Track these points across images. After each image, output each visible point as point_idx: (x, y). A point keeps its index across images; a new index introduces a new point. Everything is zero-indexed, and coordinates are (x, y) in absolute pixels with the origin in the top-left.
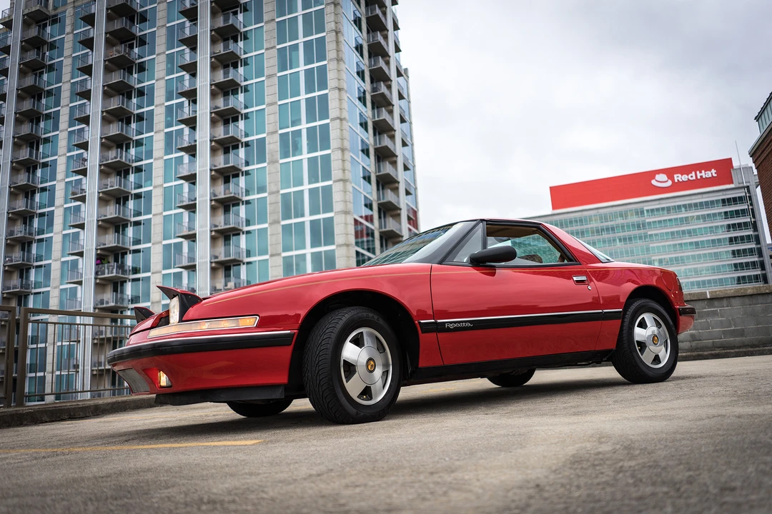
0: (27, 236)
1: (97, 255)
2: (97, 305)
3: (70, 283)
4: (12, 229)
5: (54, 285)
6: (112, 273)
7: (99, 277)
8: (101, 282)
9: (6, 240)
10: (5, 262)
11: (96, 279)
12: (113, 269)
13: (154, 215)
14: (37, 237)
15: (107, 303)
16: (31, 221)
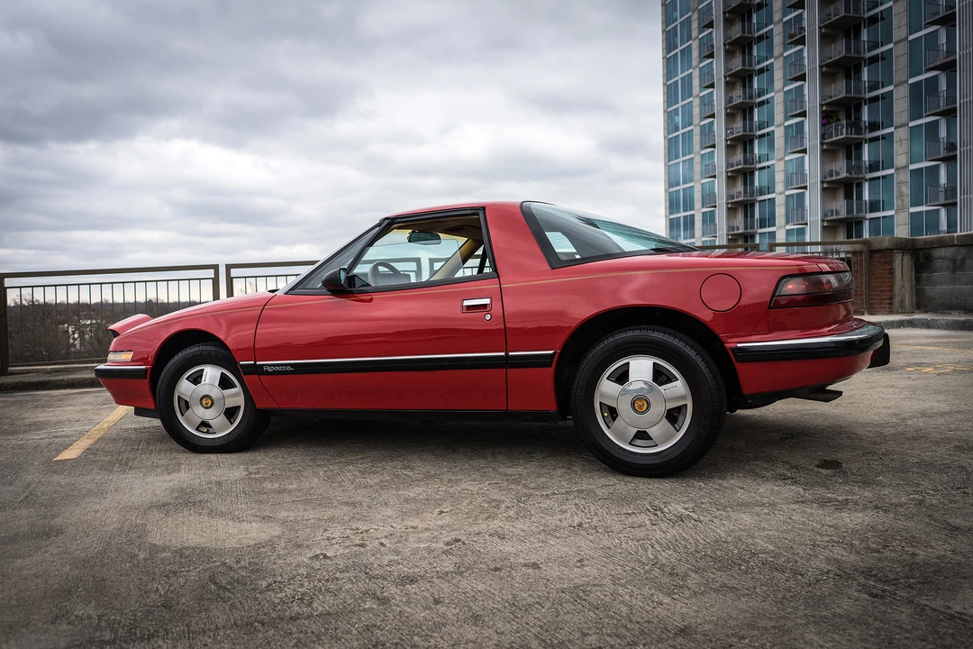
0: (747, 101)
1: (822, 112)
2: (825, 177)
3: (793, 153)
4: (730, 95)
5: (779, 157)
6: (842, 134)
7: (826, 141)
8: (830, 147)
9: (726, 109)
10: (727, 135)
11: (822, 144)
12: (842, 128)
13: (896, 43)
14: (758, 100)
15: (838, 174)
16: (751, 81)
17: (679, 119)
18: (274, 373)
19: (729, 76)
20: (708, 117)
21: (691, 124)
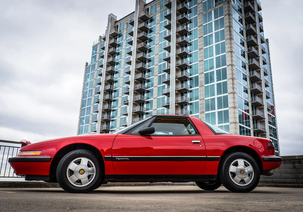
0: (108, 119)
4: (103, 116)
9: (101, 120)
13: (153, 110)
14: (112, 119)
16: (110, 113)
17: (84, 121)
18: (121, 160)
19: (104, 110)
20: (95, 122)
21: (88, 123)
